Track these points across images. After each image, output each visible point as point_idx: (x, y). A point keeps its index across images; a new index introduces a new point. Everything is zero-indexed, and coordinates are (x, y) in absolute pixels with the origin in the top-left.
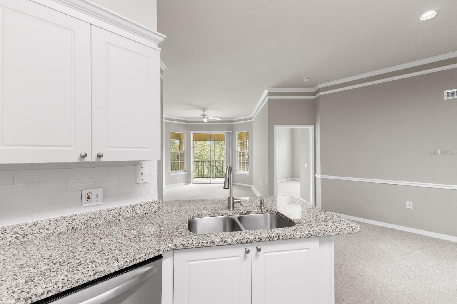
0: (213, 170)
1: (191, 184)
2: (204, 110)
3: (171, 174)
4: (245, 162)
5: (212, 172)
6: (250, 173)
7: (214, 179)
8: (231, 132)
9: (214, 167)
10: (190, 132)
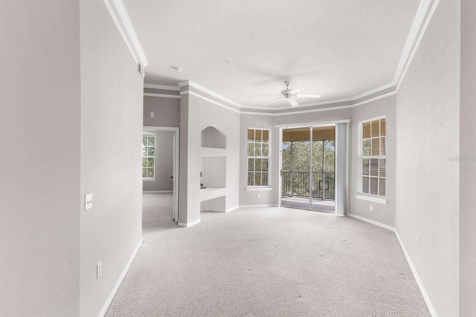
0: (321, 186)
1: (278, 207)
2: (287, 83)
3: (248, 190)
4: (378, 179)
5: (320, 189)
6: (387, 202)
7: (323, 200)
8: (348, 121)
9: (322, 181)
10: (277, 126)
